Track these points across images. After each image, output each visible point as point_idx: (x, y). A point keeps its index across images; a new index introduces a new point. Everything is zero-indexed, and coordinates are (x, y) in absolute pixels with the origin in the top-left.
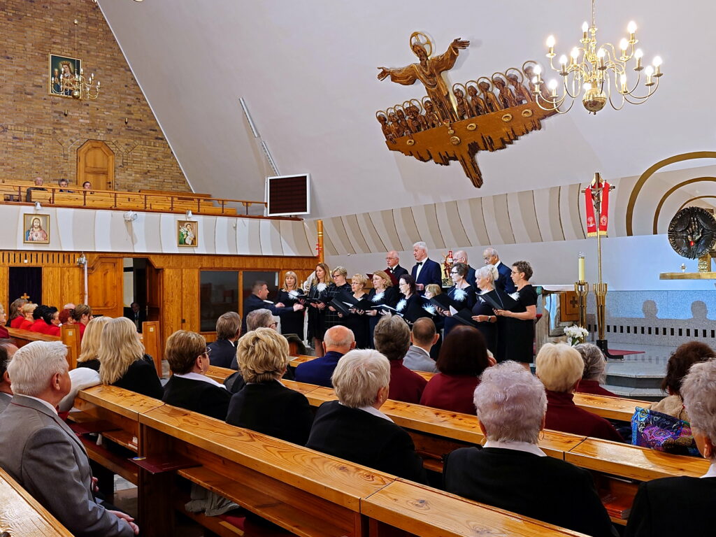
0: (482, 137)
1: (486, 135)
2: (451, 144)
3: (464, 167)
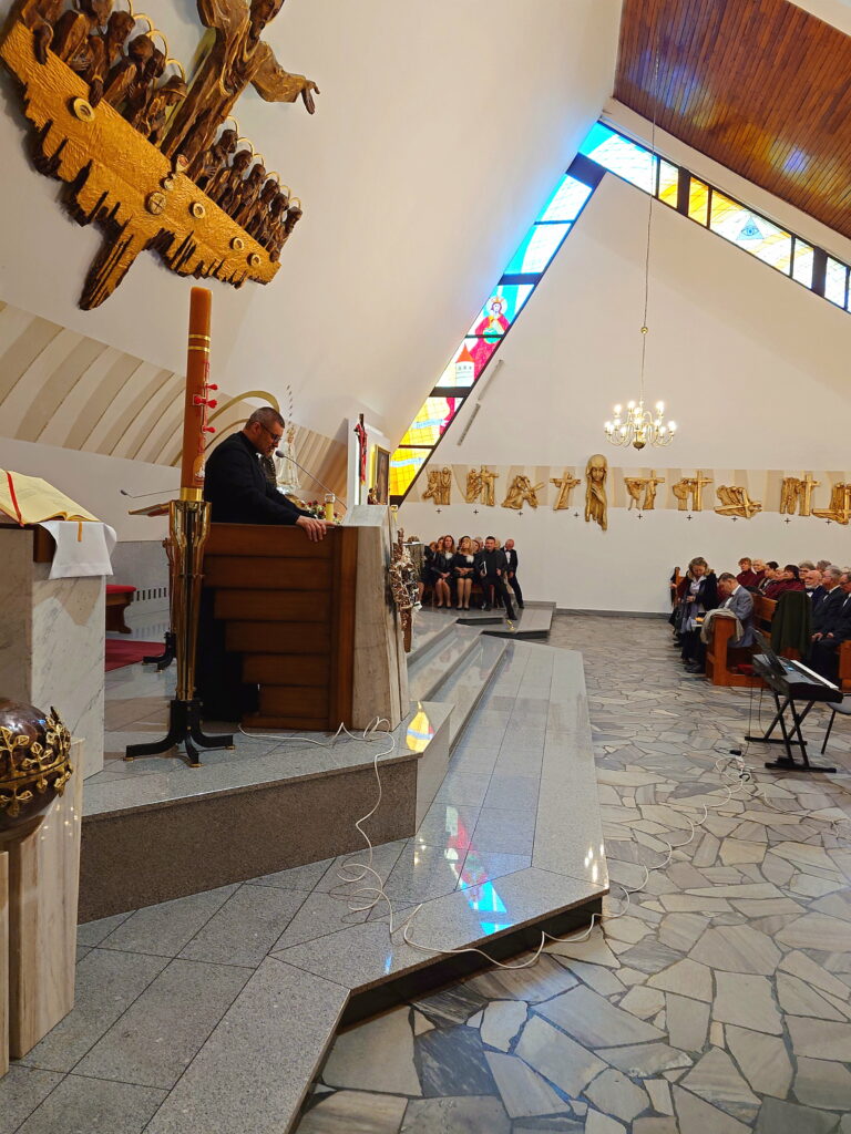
0: (189, 237)
1: (195, 240)
2: (143, 201)
3: (111, 256)
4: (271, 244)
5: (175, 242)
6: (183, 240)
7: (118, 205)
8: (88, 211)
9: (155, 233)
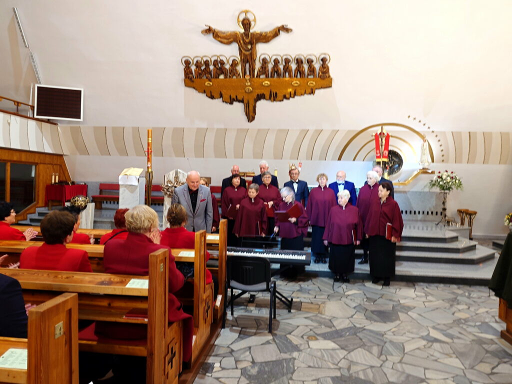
0: (271, 92)
1: (274, 91)
3: (246, 108)
5: (266, 94)
6: (269, 93)
7: (236, 97)
8: (230, 101)
9: (255, 96)
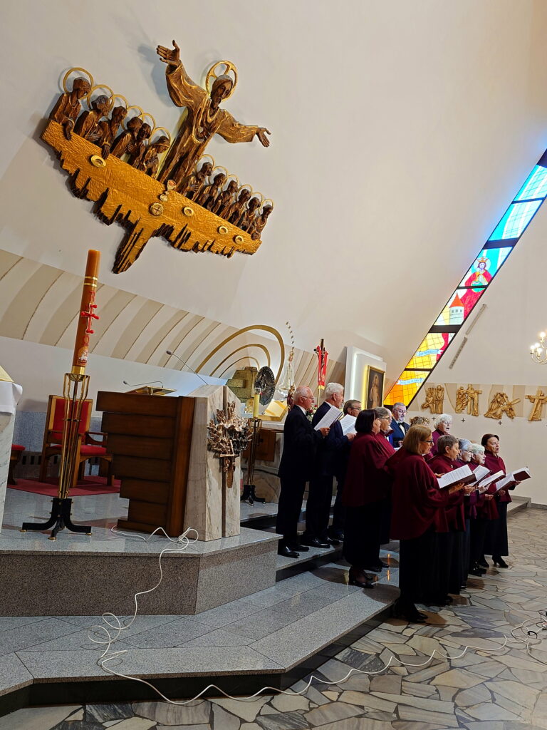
0: (184, 229)
1: (189, 229)
2: (147, 208)
3: (129, 241)
4: (251, 229)
5: (174, 231)
6: (180, 229)
7: (130, 212)
8: (110, 217)
9: (158, 227)
